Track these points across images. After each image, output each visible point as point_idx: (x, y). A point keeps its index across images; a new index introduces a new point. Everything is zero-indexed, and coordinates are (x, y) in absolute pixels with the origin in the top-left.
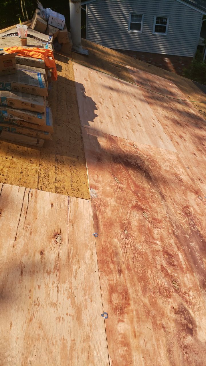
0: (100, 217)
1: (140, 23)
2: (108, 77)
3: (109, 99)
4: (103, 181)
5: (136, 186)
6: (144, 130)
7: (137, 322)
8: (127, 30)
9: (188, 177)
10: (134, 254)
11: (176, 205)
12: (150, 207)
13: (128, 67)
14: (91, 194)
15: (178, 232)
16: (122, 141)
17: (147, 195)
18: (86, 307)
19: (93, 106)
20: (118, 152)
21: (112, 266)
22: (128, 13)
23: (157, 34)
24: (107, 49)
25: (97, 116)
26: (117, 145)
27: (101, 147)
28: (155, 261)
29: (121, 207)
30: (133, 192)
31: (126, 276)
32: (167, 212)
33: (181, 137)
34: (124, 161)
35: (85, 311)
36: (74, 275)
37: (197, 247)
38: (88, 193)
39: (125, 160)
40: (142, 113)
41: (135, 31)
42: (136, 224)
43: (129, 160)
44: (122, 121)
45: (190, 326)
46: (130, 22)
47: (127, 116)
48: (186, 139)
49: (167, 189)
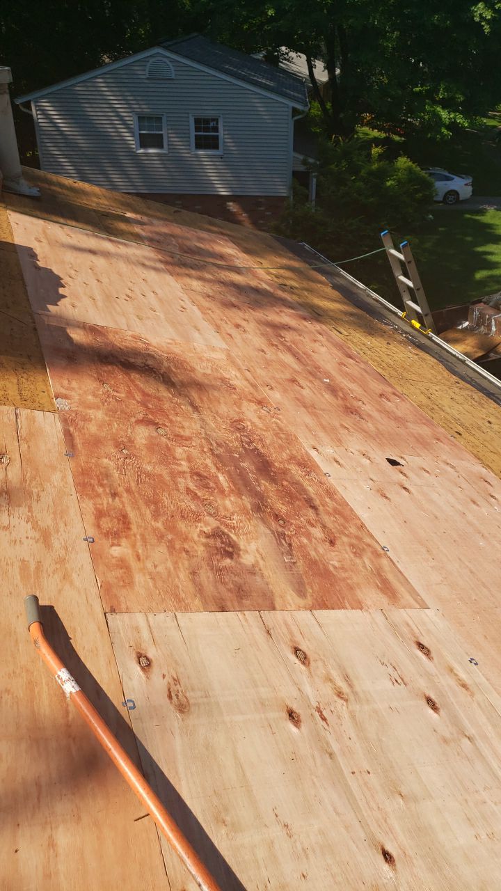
0: (76, 434)
1: (161, 132)
2: (87, 235)
3: (90, 271)
4: (80, 389)
5: (144, 394)
6: (162, 316)
7: (142, 545)
8: (134, 150)
9: (246, 383)
10: (139, 476)
11: (219, 419)
12: (171, 421)
13: (129, 215)
14: (57, 406)
15: (220, 451)
16: (116, 333)
17: (166, 406)
18: (58, 531)
19: (57, 282)
20: (109, 349)
21: (100, 490)
22: (130, 114)
23: (201, 152)
24: (86, 186)
25: (64, 297)
26: (108, 339)
27: (75, 342)
28: (176, 483)
29: (116, 421)
30: (138, 402)
31: (125, 500)
32: (202, 427)
33: (237, 326)
34: (121, 362)
35: (55, 536)
36: (35, 498)
37: (253, 468)
38: (53, 405)
39: (123, 360)
40: (158, 291)
41: (151, 151)
42: (144, 442)
43: (132, 360)
44: (118, 304)
45: (230, 549)
46: (137, 132)
47: (128, 296)
48: (247, 329)
49: (205, 399)
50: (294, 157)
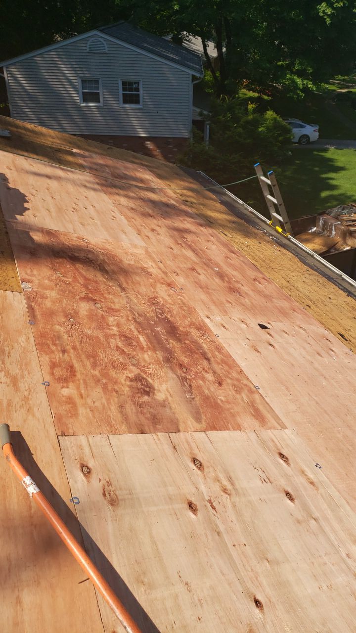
0: (36, 308)
1: (98, 91)
2: (44, 164)
3: (46, 190)
4: (39, 275)
5: (86, 279)
6: (99, 223)
7: (84, 387)
8: (79, 104)
9: (159, 271)
10: (82, 338)
11: (140, 297)
12: (105, 298)
13: (75, 150)
14: (23, 288)
15: (141, 319)
16: (65, 235)
17: (102, 287)
18: (23, 378)
19: (23, 198)
20: (60, 247)
21: (54, 348)
22: (76, 78)
23: (127, 106)
24: (44, 130)
25: (28, 209)
26: (59, 239)
27: (35, 242)
28: (108, 343)
29: (65, 299)
30: (82, 285)
31: (72, 355)
32: (127, 303)
33: (153, 230)
34: (69, 256)
35: (22, 381)
36: (7, 354)
37: (164, 331)
38: (19, 287)
39: (70, 255)
40: (96, 205)
41: (91, 104)
42: (85, 313)
43: (77, 255)
44: (67, 215)
45: (148, 389)
46: (81, 90)
47: (74, 209)
48: (160, 232)
49: (130, 282)
50: (193, 110)
